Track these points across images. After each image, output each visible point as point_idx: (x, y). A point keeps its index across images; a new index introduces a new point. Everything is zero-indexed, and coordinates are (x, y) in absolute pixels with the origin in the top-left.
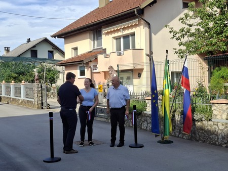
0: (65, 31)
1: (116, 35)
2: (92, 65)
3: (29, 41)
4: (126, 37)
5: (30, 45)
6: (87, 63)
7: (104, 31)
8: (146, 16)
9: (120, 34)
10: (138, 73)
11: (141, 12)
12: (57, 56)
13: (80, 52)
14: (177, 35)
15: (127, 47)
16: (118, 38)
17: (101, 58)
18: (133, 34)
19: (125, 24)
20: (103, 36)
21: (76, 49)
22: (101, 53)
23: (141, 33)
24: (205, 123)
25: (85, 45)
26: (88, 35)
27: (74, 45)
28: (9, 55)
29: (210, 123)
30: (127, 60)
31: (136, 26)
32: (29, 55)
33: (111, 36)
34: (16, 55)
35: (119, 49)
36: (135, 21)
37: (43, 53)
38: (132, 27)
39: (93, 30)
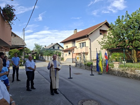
0: (64, 41)
1: (80, 42)
2: (72, 51)
3: (52, 44)
4: (83, 43)
5: (53, 45)
6: (71, 51)
7: (76, 41)
8: (89, 37)
9: (81, 42)
10: (87, 54)
11: (88, 36)
12: (60, 48)
13: (68, 47)
14: (100, 43)
15: (83, 46)
16: (80, 43)
17: (75, 49)
18: (85, 42)
19: (83, 39)
20: (76, 43)
21: (67, 46)
22: (75, 48)
23: (87, 42)
24: (112, 69)
25: (70, 45)
26: (71, 42)
27: (67, 45)
28: (46, 48)
29: (113, 69)
30: (84, 50)
31: (86, 40)
32: (52, 48)
33: (78, 43)
34: (49, 48)
35: (80, 47)
36: (86, 39)
37: (56, 48)
38: (85, 40)
39: (73, 41)
